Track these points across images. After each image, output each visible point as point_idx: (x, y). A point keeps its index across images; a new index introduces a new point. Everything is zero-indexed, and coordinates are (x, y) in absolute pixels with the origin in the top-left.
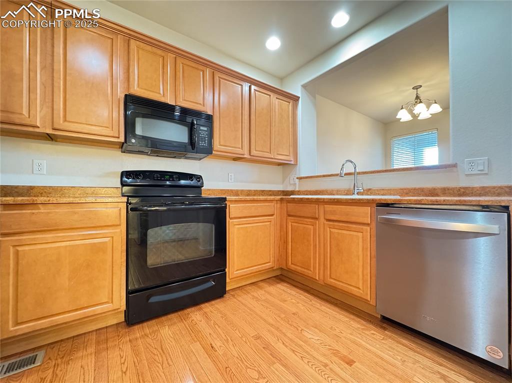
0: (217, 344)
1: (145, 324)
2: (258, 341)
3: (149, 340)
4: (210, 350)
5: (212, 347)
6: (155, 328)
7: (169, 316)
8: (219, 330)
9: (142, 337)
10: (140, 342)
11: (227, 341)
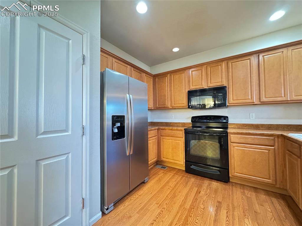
0: (202, 193)
1: (190, 174)
2: (218, 203)
3: (186, 178)
4: (198, 192)
5: (200, 192)
6: (191, 177)
7: (198, 176)
8: (209, 190)
9: (186, 177)
10: (184, 177)
11: (207, 195)
